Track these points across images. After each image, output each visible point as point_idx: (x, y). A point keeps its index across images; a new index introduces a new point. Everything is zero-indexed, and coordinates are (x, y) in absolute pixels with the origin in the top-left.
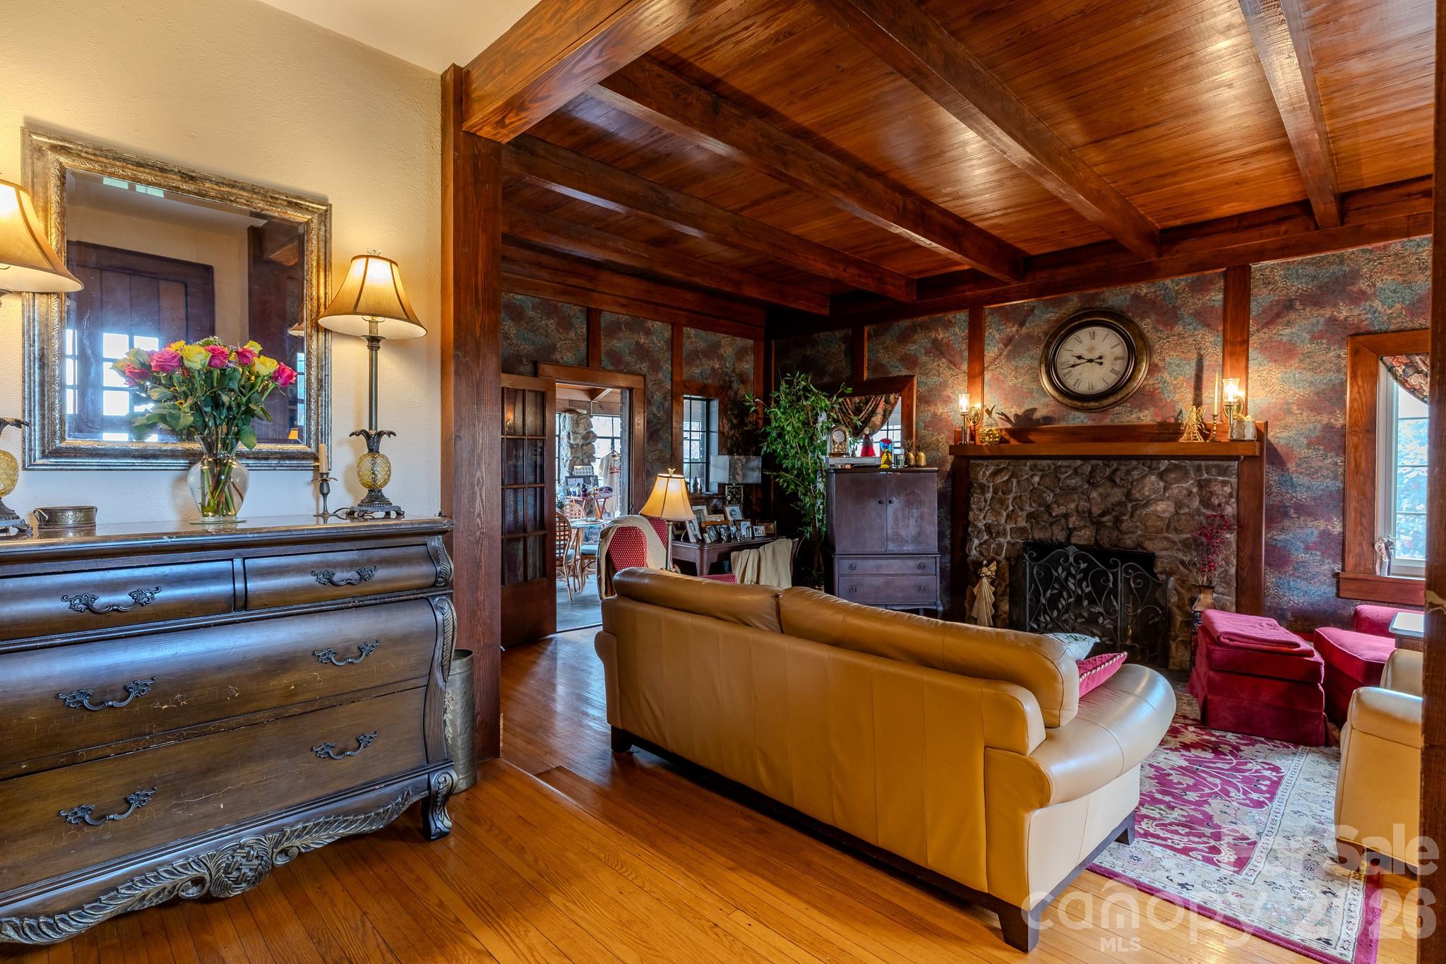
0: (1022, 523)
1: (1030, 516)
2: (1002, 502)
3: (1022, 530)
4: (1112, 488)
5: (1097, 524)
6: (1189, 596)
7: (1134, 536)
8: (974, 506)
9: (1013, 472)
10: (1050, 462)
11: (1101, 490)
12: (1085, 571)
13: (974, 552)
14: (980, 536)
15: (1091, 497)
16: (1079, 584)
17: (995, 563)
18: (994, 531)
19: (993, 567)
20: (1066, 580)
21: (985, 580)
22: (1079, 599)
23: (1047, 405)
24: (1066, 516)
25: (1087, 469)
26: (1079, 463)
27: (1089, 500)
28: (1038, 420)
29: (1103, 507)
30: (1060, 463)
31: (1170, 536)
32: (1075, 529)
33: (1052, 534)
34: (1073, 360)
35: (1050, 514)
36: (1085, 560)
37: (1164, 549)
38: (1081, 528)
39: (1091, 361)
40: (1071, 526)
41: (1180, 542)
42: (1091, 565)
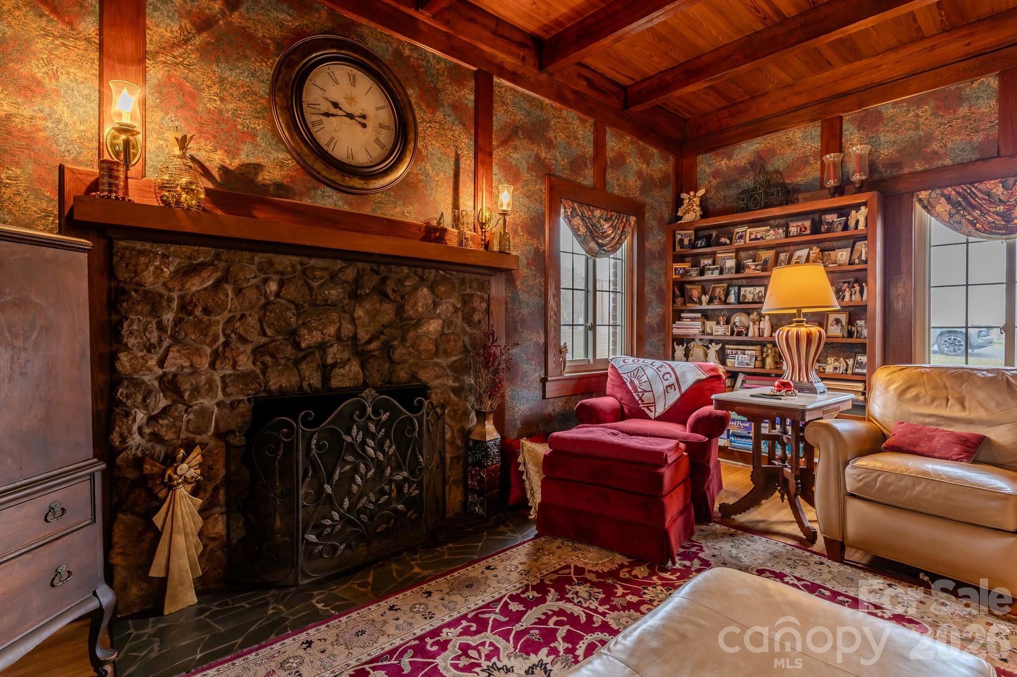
0: (245, 363)
1: (258, 352)
2: (203, 329)
3: (246, 377)
4: (381, 302)
5: (363, 356)
6: (459, 426)
7: (406, 366)
8: (132, 341)
9: (227, 271)
10: (295, 259)
11: (368, 306)
12: (387, 425)
13: (136, 440)
14: (151, 401)
15: (356, 315)
16: (380, 447)
17: (198, 450)
18: (186, 386)
19: (196, 457)
20: (364, 443)
21: (183, 491)
22: (380, 467)
23: (282, 165)
24: (322, 347)
25: (350, 274)
26: (339, 264)
27: (353, 320)
28: (266, 186)
29: (372, 329)
30: (313, 262)
31: (439, 360)
32: (334, 365)
33: (302, 379)
34: (326, 107)
35: (297, 346)
36: (387, 407)
37: (437, 377)
38: (344, 364)
39: (350, 116)
40: (330, 361)
41: (449, 366)
42: (395, 413)
